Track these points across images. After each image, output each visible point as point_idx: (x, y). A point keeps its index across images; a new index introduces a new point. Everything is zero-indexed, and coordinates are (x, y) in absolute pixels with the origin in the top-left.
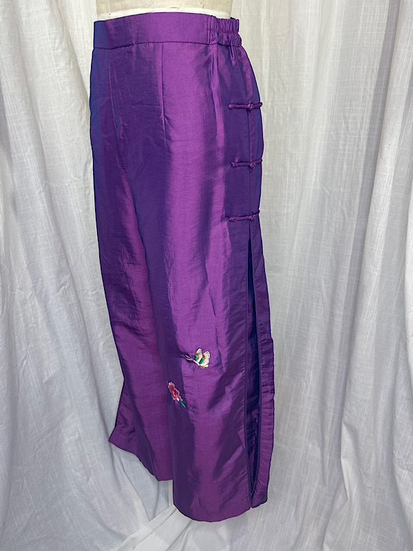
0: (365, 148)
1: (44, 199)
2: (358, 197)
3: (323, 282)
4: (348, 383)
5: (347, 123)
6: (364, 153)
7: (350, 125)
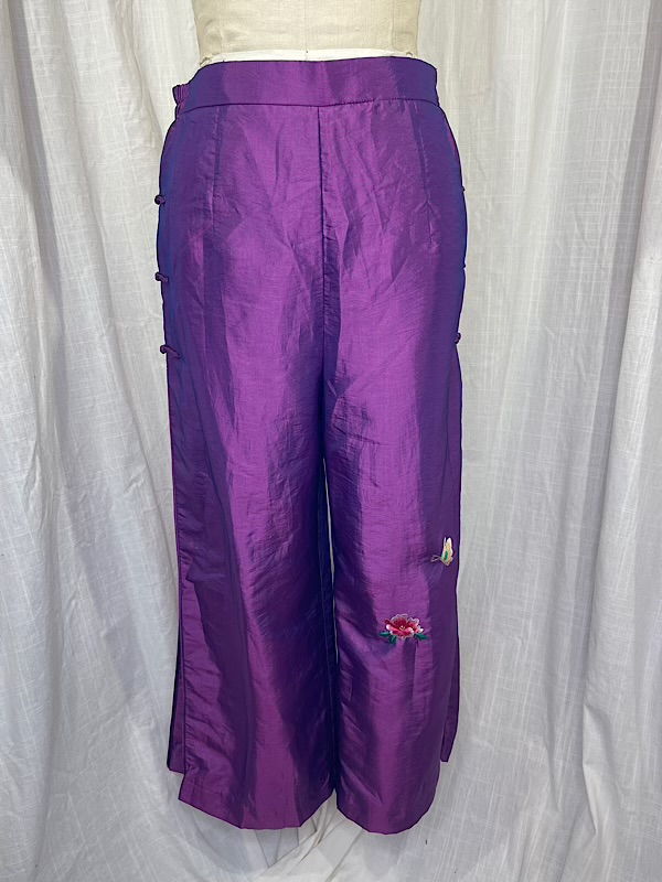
0: (610, 265)
2: (601, 341)
3: (547, 477)
4: (592, 638)
5: (581, 226)
6: (610, 273)
7: (586, 230)
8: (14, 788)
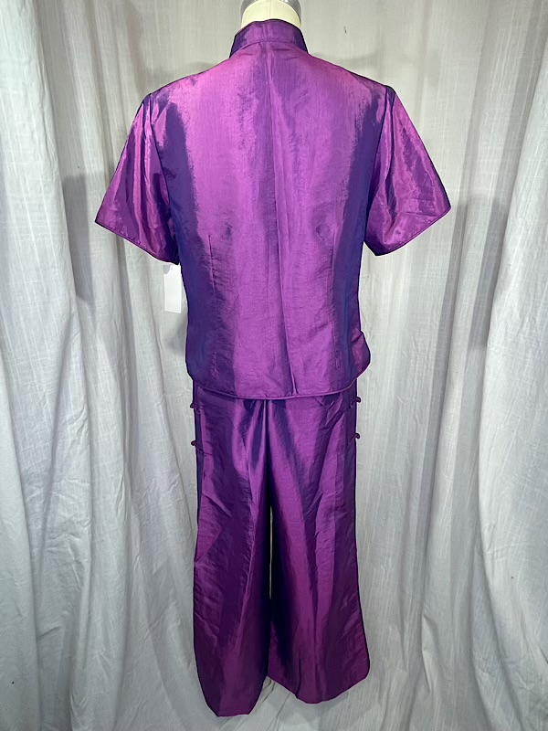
0: (433, 368)
1: (161, 411)
2: (428, 407)
3: (399, 478)
5: (416, 345)
6: (433, 371)
7: (420, 348)
8: (105, 676)
